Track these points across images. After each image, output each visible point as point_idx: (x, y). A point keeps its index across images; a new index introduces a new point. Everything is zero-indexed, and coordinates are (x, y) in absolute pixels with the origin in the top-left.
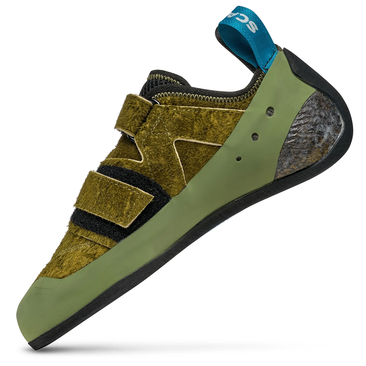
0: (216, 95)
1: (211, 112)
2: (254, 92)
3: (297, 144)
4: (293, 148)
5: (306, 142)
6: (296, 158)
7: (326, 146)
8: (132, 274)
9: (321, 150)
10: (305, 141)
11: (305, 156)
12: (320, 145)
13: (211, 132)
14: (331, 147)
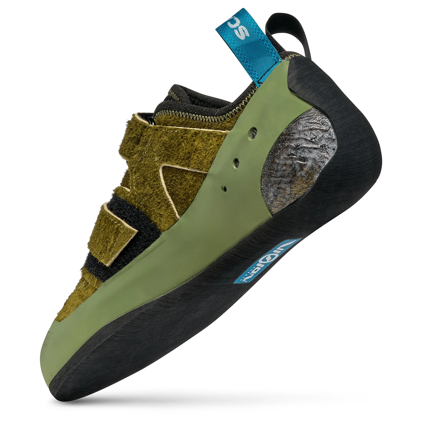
0: (204, 113)
1: (196, 134)
2: (241, 110)
3: (276, 172)
4: (272, 176)
5: (286, 169)
6: (278, 188)
7: (310, 175)
8: (117, 319)
9: (304, 179)
10: (284, 168)
11: (288, 187)
12: (303, 173)
13: (195, 157)
14: (316, 176)
